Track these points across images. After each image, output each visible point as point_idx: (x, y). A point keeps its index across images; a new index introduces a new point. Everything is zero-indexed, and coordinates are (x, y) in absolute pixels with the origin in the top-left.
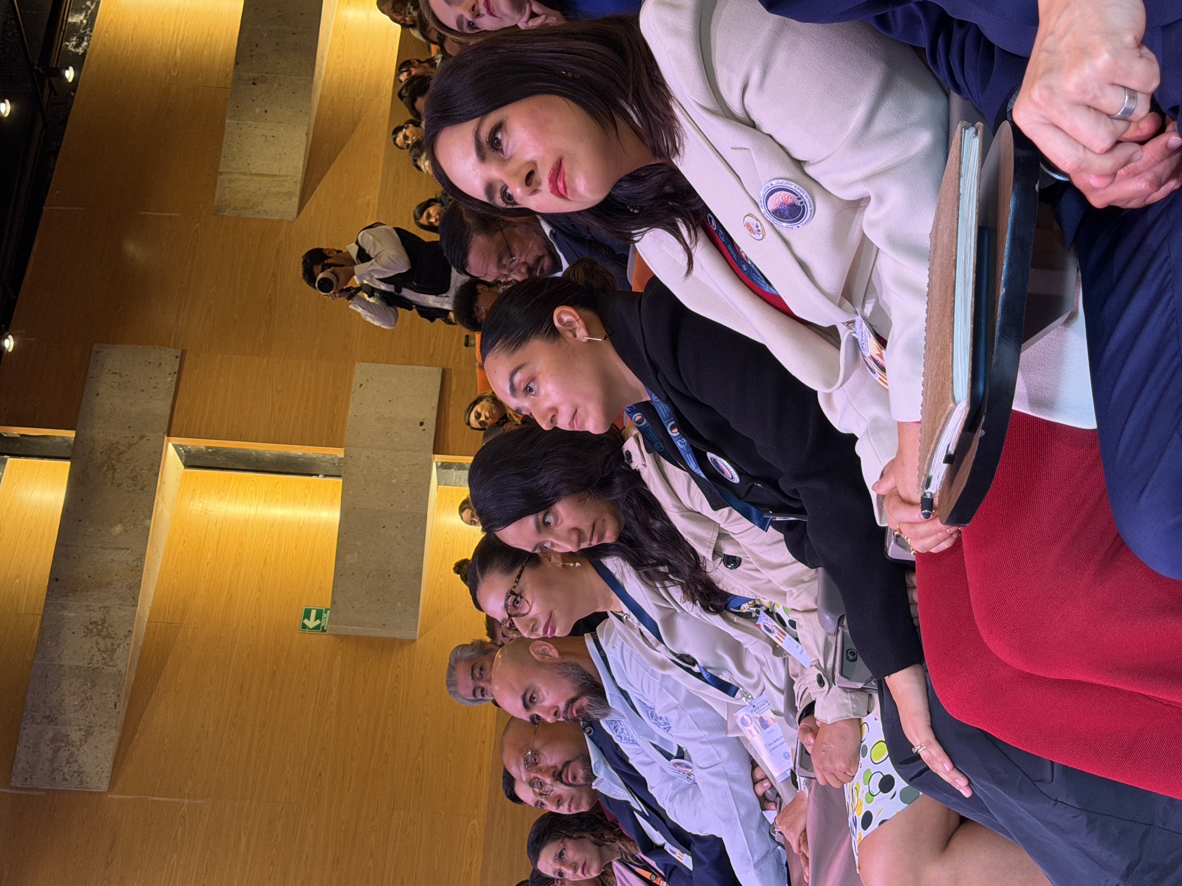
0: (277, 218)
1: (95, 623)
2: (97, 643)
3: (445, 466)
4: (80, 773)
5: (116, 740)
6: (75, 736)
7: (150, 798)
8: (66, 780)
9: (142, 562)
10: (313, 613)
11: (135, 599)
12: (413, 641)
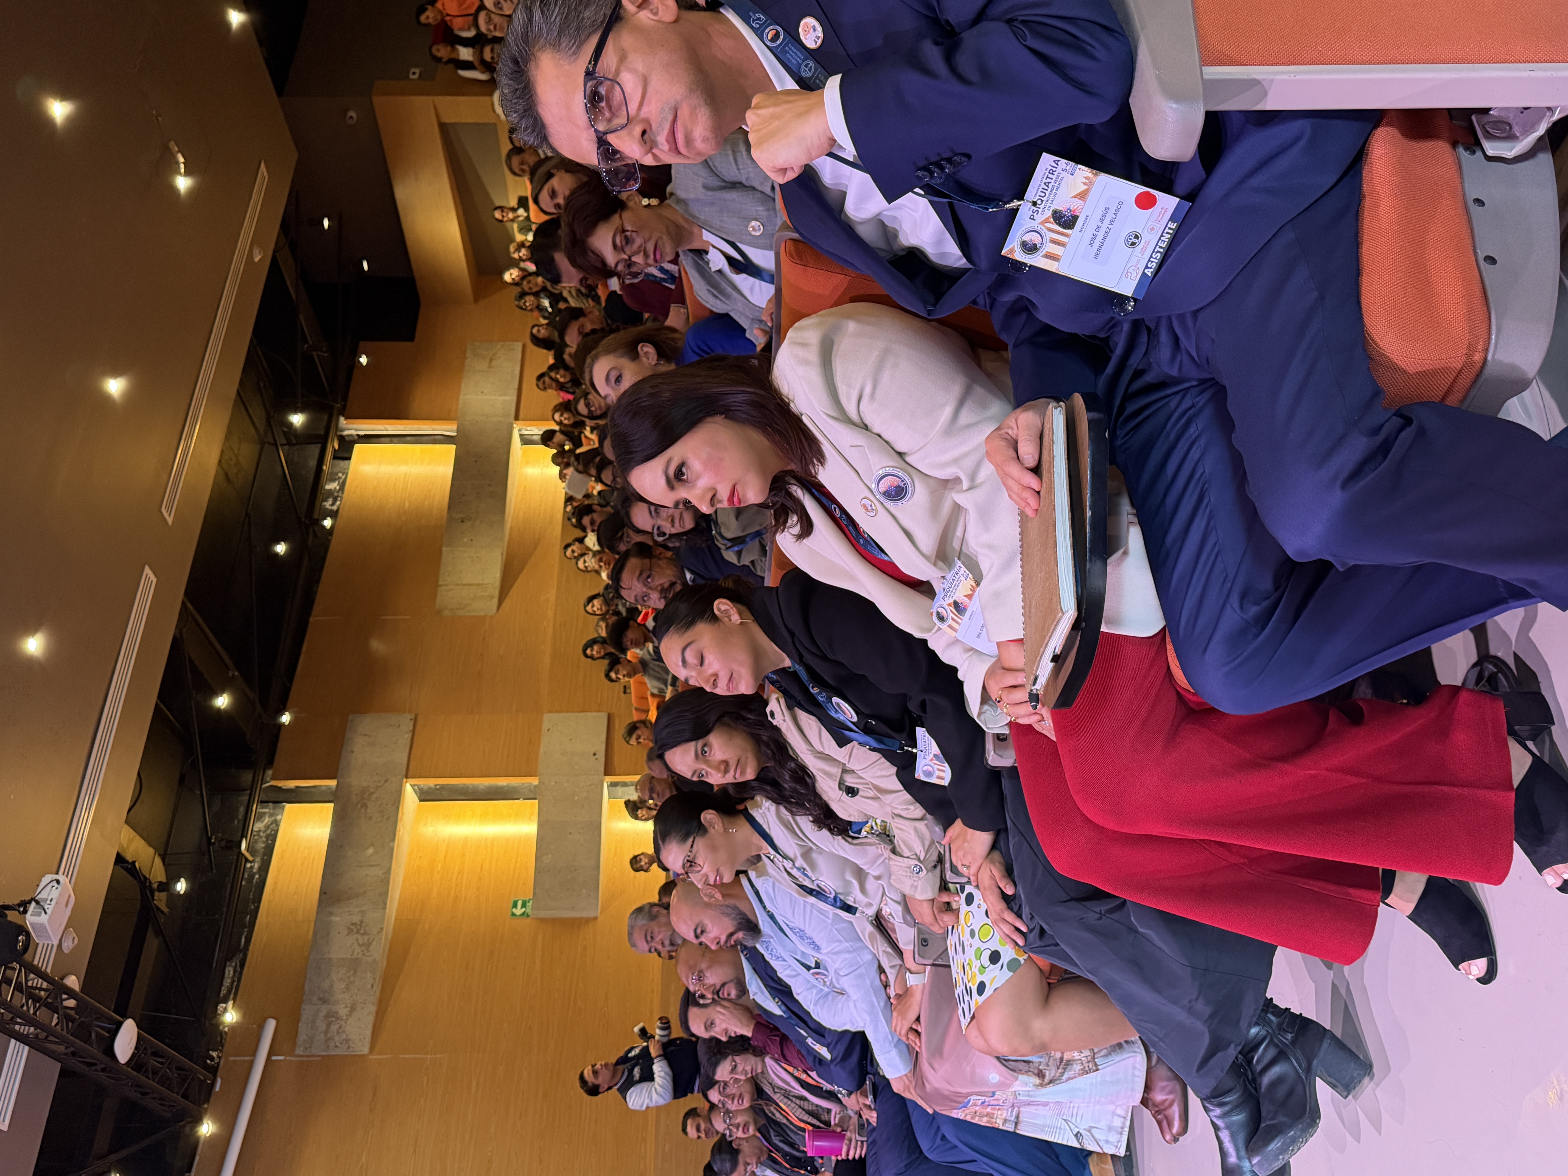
0: (482, 614)
1: (355, 924)
2: (357, 940)
3: (613, 785)
4: (347, 1041)
5: (374, 1014)
6: (343, 1012)
7: (401, 1056)
8: (336, 1047)
9: (389, 874)
10: (520, 904)
11: (385, 903)
12: (595, 918)
